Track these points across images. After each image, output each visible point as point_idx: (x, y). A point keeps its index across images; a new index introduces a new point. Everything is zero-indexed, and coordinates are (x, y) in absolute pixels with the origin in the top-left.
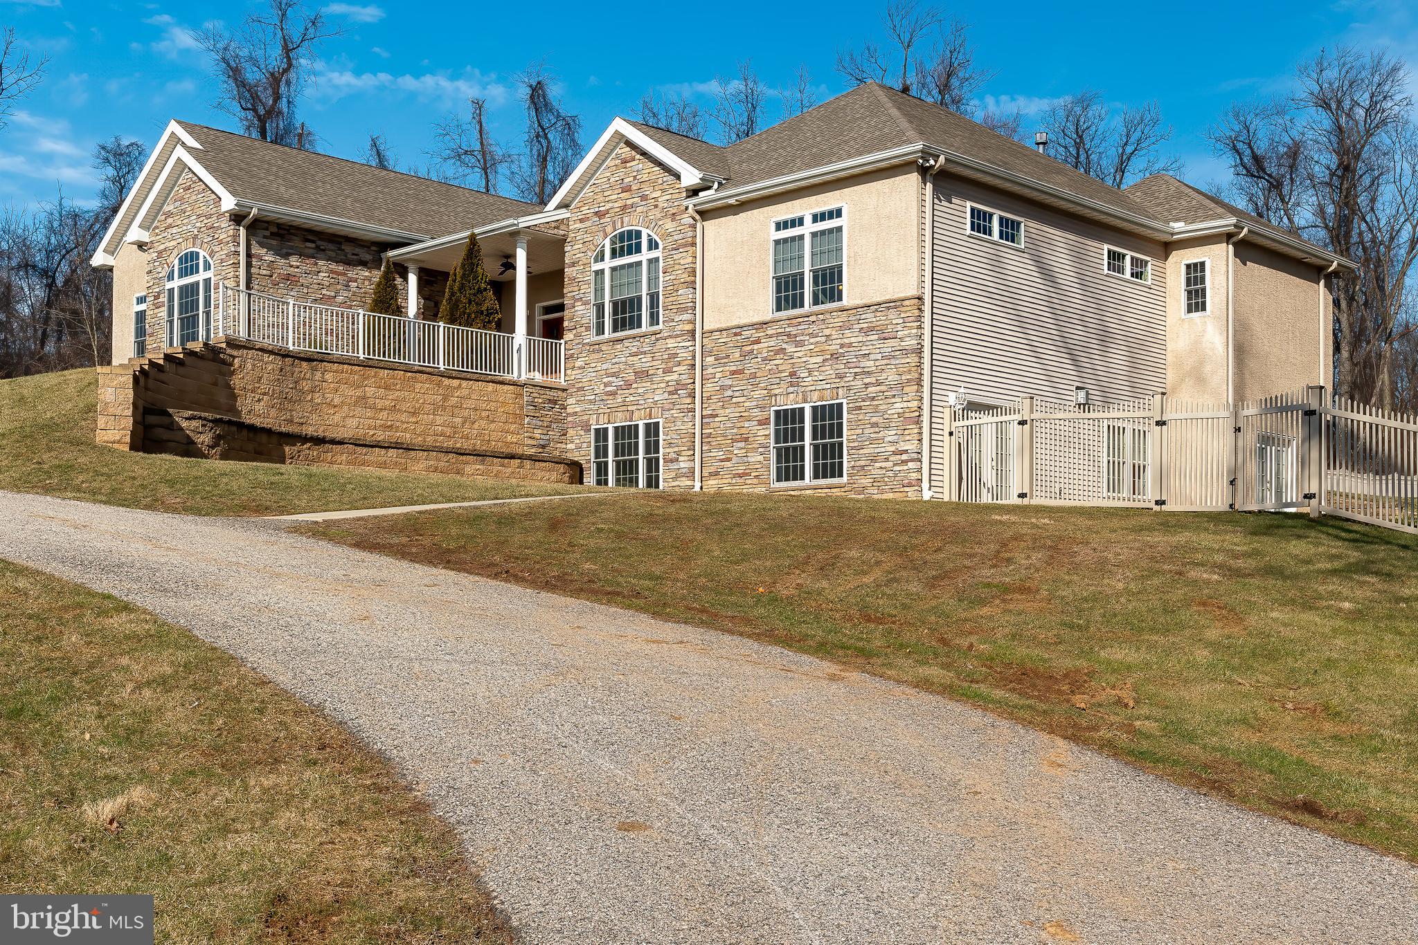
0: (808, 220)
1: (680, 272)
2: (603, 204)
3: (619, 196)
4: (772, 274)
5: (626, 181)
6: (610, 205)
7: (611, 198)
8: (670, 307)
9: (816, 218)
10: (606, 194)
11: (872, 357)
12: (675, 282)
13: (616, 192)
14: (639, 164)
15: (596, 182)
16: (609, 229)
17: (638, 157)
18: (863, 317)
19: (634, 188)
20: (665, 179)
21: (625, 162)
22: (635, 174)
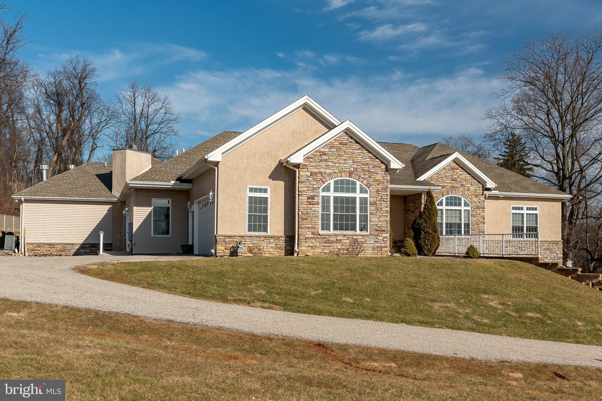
0: (525, 209)
1: (479, 217)
2: (443, 183)
3: (450, 182)
4: (511, 225)
5: (454, 176)
6: (447, 184)
7: (446, 181)
8: (475, 230)
9: (527, 209)
10: (443, 179)
11: (548, 258)
12: (477, 221)
13: (449, 180)
14: (459, 171)
15: (438, 173)
16: (445, 193)
17: (460, 169)
18: (545, 245)
19: (458, 180)
20: (473, 181)
21: (453, 169)
22: (459, 175)
